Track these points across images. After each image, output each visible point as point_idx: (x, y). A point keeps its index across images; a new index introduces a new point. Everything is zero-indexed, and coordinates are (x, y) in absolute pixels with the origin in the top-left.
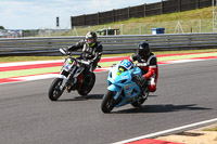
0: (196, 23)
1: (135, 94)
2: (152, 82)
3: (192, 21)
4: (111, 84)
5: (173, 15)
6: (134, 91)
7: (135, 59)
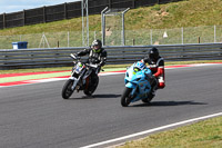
0: (63, 36)
1: (147, 91)
2: (161, 80)
3: (60, 33)
4: (127, 82)
5: (37, 27)
6: (147, 88)
7: (146, 61)
